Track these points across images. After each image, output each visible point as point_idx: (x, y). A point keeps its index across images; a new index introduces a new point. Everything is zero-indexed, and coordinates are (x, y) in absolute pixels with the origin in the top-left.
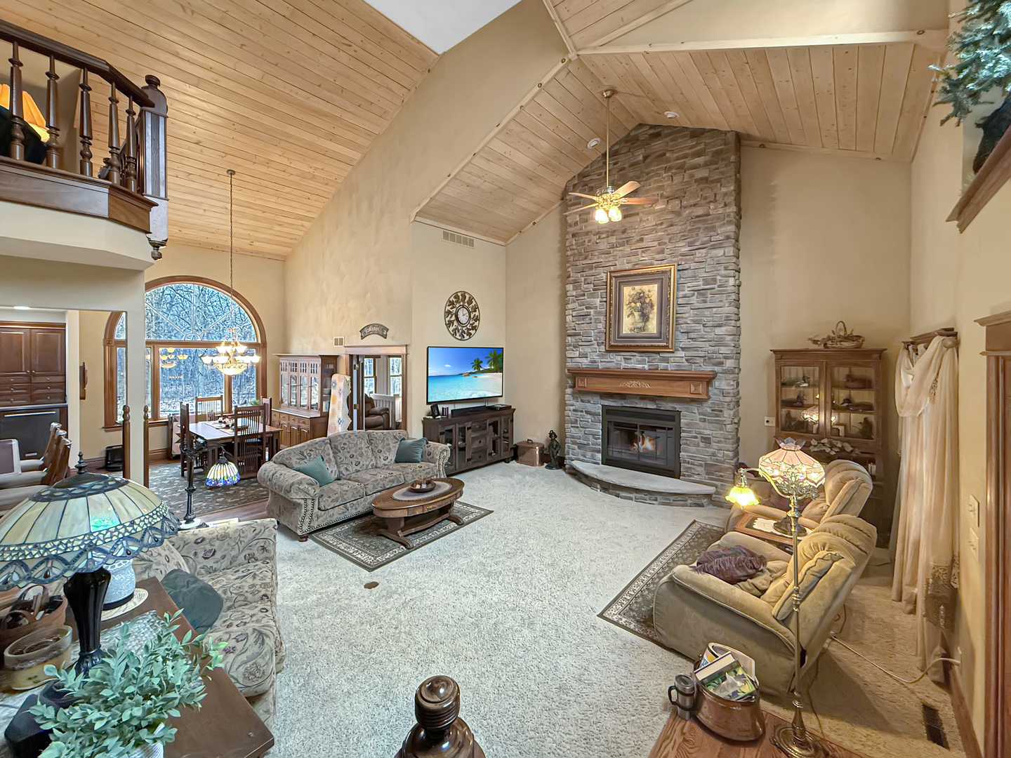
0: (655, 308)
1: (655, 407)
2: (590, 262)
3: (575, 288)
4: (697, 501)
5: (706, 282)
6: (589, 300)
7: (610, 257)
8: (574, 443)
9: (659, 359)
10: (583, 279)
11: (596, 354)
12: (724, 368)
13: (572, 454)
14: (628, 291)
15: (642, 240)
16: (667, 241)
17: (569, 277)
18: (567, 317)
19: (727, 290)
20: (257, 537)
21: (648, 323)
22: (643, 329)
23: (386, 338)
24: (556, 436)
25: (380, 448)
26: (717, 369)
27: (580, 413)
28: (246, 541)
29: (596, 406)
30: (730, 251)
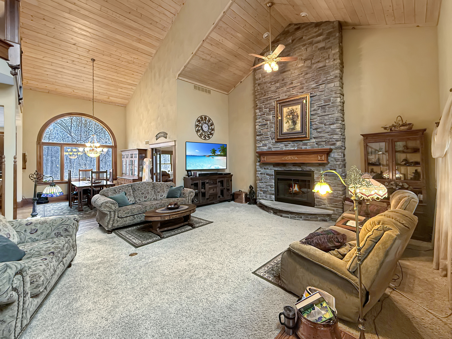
0: (300, 117)
1: (301, 169)
2: (267, 97)
3: (260, 111)
4: (323, 218)
5: (325, 101)
6: (267, 116)
7: (276, 94)
8: (261, 191)
9: (303, 144)
10: (264, 106)
11: (271, 144)
12: (336, 146)
13: (260, 196)
14: (285, 110)
15: (292, 83)
16: (305, 82)
17: (257, 106)
18: (256, 126)
19: (337, 105)
20: (63, 223)
21: (296, 126)
22: (294, 129)
23: (166, 138)
24: (253, 188)
25: (159, 190)
26: (332, 147)
27: (263, 175)
28: (56, 225)
29: (271, 171)
30: (337, 84)
